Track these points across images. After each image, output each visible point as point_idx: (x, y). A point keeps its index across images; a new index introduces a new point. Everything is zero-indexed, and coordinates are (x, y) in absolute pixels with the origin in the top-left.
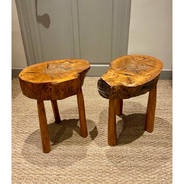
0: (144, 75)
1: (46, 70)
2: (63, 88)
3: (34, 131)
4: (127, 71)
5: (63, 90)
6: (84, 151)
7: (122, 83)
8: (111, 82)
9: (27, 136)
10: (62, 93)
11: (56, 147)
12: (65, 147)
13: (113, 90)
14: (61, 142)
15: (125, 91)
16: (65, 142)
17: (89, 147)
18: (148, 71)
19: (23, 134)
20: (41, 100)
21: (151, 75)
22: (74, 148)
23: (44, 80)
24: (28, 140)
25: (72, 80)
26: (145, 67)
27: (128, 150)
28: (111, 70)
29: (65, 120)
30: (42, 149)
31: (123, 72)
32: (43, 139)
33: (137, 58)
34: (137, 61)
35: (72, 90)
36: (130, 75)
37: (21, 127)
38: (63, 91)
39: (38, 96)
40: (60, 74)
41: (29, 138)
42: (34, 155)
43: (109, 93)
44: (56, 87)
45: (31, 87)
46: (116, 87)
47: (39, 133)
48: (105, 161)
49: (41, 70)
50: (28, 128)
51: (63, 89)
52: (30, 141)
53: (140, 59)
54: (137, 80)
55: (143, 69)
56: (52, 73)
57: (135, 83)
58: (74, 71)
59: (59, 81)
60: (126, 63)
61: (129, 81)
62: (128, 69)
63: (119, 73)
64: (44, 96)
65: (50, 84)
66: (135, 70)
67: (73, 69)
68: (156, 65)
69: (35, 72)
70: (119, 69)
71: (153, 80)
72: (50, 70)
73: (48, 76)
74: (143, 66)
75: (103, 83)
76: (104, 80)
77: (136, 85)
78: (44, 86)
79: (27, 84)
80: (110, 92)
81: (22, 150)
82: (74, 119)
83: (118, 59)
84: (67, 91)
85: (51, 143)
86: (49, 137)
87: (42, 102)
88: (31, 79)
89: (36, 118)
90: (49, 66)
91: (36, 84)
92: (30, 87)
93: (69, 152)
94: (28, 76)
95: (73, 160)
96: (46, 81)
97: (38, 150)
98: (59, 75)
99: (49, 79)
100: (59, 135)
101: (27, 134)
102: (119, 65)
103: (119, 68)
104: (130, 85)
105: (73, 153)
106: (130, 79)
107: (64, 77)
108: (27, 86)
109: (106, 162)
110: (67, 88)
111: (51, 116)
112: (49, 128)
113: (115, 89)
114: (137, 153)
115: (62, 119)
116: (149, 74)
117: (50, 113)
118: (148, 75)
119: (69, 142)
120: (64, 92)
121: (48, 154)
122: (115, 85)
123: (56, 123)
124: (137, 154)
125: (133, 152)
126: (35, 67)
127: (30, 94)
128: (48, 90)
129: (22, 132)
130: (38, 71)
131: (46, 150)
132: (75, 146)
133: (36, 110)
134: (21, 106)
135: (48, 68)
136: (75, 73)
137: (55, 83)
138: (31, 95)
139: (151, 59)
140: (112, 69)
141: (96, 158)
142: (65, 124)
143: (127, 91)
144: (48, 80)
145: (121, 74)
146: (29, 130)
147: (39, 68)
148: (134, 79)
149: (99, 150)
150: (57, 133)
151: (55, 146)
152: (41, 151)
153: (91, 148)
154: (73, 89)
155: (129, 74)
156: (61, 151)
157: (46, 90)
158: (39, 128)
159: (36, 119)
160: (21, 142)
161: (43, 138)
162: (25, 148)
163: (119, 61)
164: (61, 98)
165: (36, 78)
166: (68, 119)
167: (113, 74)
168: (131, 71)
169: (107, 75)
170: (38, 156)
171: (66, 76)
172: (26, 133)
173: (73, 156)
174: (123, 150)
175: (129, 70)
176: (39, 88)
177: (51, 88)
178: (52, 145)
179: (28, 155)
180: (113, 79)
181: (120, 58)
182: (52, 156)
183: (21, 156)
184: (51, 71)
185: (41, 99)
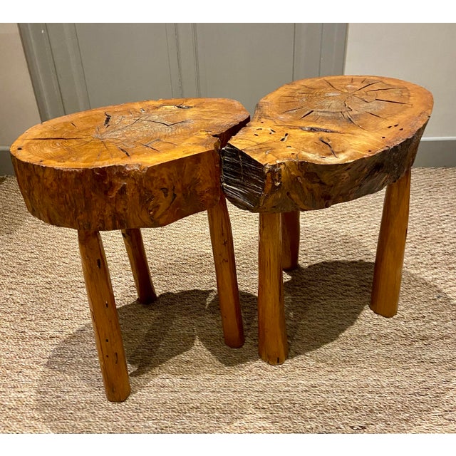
0: (376, 128)
1: (103, 130)
2: (165, 186)
3: (75, 330)
4: (315, 121)
5: (165, 191)
6: (239, 393)
7: (304, 153)
8: (264, 153)
9: (55, 347)
10: (164, 203)
11: (148, 380)
12: (177, 380)
13: (274, 180)
14: (161, 362)
15: (314, 182)
16: (174, 362)
17: (255, 377)
18: (385, 116)
19: (42, 342)
20: (90, 228)
21: (399, 127)
22: (207, 384)
23: (98, 161)
24: (59, 360)
25: (197, 158)
26: (374, 105)
27: (384, 385)
28: (263, 120)
29: (169, 293)
30: (103, 390)
31: (302, 124)
32: (105, 357)
33: (344, 83)
34: (346, 91)
35: (196, 192)
36: (326, 131)
37: (33, 318)
38: (166, 196)
39: (80, 217)
40: (150, 139)
41: (60, 351)
42: (79, 409)
43: (257, 190)
44: (141, 182)
45: (54, 184)
46: (282, 167)
47: (90, 335)
48: (314, 426)
49: (84, 130)
50: (55, 321)
51: (167, 190)
52: (64, 363)
53: (354, 85)
54: (353, 142)
55: (370, 111)
56: (123, 138)
57: (349, 152)
58: (198, 129)
59: (152, 160)
60: (309, 99)
61: (327, 146)
62: (319, 114)
63: (290, 127)
64: (103, 216)
65: (120, 172)
66: (340, 115)
67: (193, 124)
68: (409, 99)
69: (64, 136)
70: (289, 117)
71: (408, 139)
72: (115, 129)
73: (112, 146)
74: (366, 104)
75: (238, 159)
76: (239, 147)
77: (352, 158)
78: (100, 180)
79: (41, 174)
80: (263, 186)
81: (40, 393)
82: (195, 290)
83: (283, 88)
84: (179, 195)
85: (131, 368)
86: (123, 348)
87: (96, 235)
88: (51, 158)
89: (79, 290)
90: (110, 120)
91: (71, 173)
92: (51, 185)
93: (193, 396)
94: (42, 148)
95: (207, 425)
96: (107, 162)
97: (90, 392)
98: (148, 144)
99: (117, 156)
100: (155, 342)
101: (55, 341)
102: (287, 106)
103: (290, 114)
104: (331, 160)
105: (205, 400)
106: (329, 143)
107: (168, 149)
108: (39, 182)
109: (317, 427)
110: (179, 186)
111: (125, 282)
112: (122, 319)
113: (280, 175)
114: (414, 394)
115: (159, 291)
116: (392, 123)
117: (120, 275)
118: (390, 127)
119: (188, 362)
120: (169, 198)
121: (123, 403)
122: (278, 162)
123: (140, 306)
124: (414, 397)
125: (400, 391)
126: (66, 124)
127: (52, 209)
128: (113, 195)
129: (38, 334)
130: (76, 134)
131: (117, 391)
132: (208, 376)
133: (77, 266)
134: (33, 255)
135: (109, 123)
136: (204, 135)
137: (136, 168)
138: (56, 214)
139: (390, 85)
140: (266, 117)
141: (282, 414)
142: (170, 307)
143: (321, 183)
144: (114, 160)
145: (296, 130)
146: (59, 329)
147: (80, 125)
148: (341, 142)
149: (287, 388)
150: (148, 335)
151: (146, 376)
152: (99, 395)
153: (261, 381)
154: (199, 189)
155: (324, 127)
156: (166, 395)
157: (106, 193)
158: (90, 321)
159: (80, 294)
160: (35, 365)
161: (105, 354)
162: (48, 385)
163: (286, 93)
164: (161, 221)
165: (70, 153)
166: (175, 289)
167: (269, 129)
168: (328, 119)
169: (250, 135)
170: (93, 413)
171: (174, 146)
172: (51, 337)
173: (206, 410)
174: (367, 386)
175: (324, 117)
176: (80, 187)
177: (124, 187)
178: (135, 374)
179: (60, 410)
180: (272, 145)
181: (288, 86)
182: (137, 411)
183: (36, 415)
184: (120, 133)
185: (92, 226)
